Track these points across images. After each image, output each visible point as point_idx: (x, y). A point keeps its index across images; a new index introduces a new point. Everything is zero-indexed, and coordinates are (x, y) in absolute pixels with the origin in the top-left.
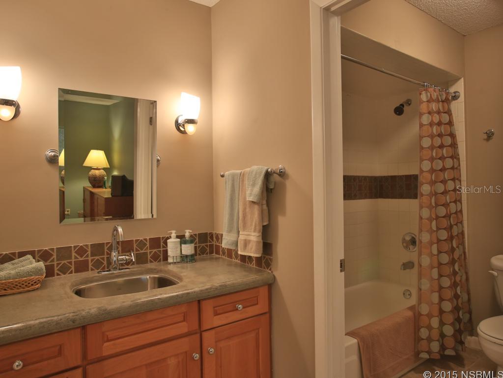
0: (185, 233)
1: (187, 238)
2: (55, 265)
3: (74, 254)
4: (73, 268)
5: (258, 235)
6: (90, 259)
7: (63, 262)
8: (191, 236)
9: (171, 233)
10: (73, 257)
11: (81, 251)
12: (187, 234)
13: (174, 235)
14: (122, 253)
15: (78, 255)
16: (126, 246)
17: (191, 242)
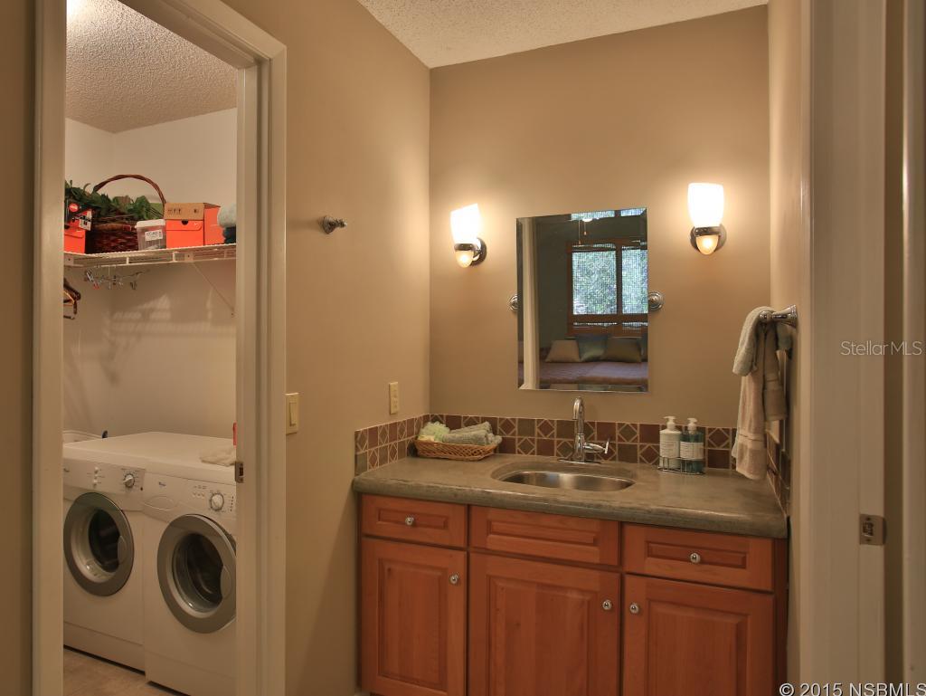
0: (688, 422)
1: (690, 432)
2: (517, 440)
3: (537, 430)
4: (535, 448)
5: (753, 438)
6: (556, 439)
7: (525, 438)
8: (698, 429)
9: (668, 420)
10: (536, 434)
11: (546, 427)
12: (692, 424)
13: (671, 423)
14: (598, 439)
15: (543, 432)
16: (605, 431)
17: (697, 439)
